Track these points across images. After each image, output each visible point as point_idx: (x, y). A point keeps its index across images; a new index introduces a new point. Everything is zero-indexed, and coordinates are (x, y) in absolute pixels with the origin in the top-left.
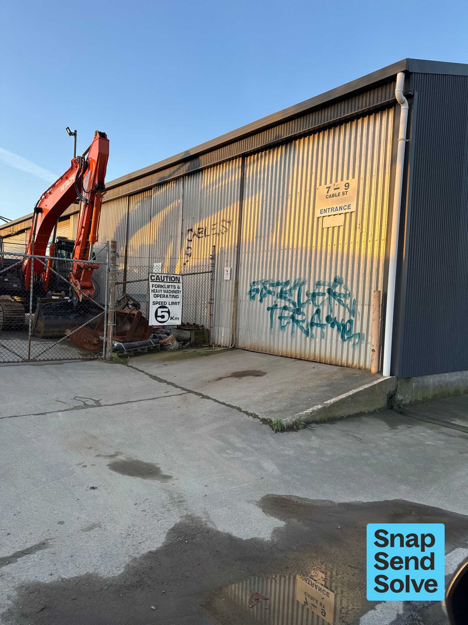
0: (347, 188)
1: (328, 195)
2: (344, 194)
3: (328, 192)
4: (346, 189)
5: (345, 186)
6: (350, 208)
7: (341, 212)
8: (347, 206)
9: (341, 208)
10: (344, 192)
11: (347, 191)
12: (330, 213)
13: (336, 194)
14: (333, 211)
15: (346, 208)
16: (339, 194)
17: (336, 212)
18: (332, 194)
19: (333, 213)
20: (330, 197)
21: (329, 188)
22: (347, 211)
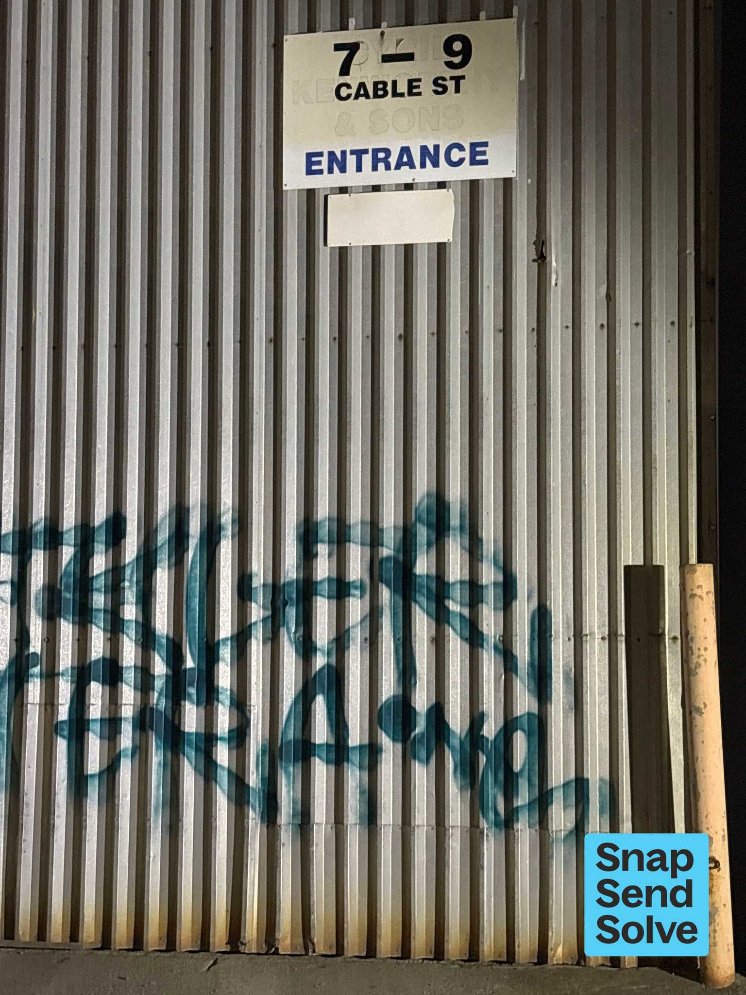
0: (457, 59)
1: (349, 87)
2: (445, 88)
3: (345, 70)
4: (450, 65)
5: (450, 52)
6: (485, 162)
7: (430, 174)
8: (467, 147)
9: (430, 156)
10: (444, 79)
11: (463, 77)
12: (369, 177)
13: (394, 83)
14: (388, 167)
15: (461, 161)
16: (412, 85)
17: (405, 175)
18: (376, 84)
19: (382, 176)
20: (357, 96)
21: (352, 47)
22: (470, 172)
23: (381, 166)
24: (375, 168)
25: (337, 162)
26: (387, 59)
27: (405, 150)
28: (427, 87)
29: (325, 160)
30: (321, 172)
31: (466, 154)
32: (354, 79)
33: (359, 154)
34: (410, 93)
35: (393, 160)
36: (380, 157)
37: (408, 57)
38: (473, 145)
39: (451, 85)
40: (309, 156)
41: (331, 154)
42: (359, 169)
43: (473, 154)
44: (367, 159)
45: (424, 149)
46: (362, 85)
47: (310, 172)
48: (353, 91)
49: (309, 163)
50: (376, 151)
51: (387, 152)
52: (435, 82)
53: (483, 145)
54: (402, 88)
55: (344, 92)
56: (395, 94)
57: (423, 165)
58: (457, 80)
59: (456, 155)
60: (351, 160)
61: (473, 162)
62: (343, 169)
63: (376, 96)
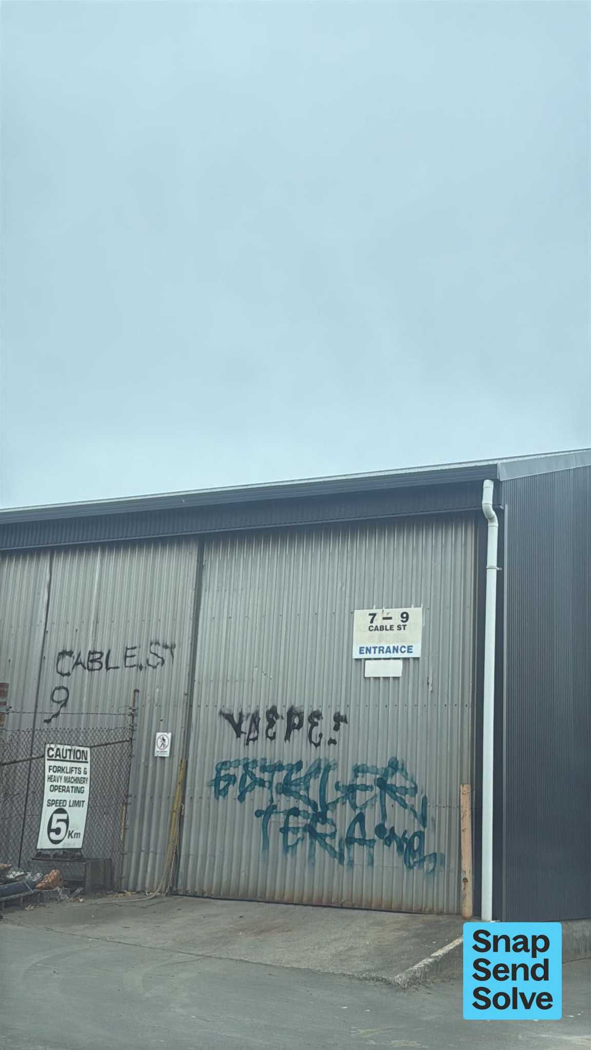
0: (405, 620)
3: (372, 622)
4: (402, 621)
5: (403, 617)
6: (412, 652)
7: (395, 655)
8: (407, 647)
9: (396, 649)
10: (400, 625)
11: (406, 625)
12: (377, 655)
13: (386, 626)
14: (383, 653)
15: (405, 651)
16: (391, 627)
17: (388, 655)
18: (381, 626)
19: (382, 655)
20: (375, 630)
21: (374, 615)
22: (406, 655)
23: (381, 652)
24: (379, 653)
25: (368, 650)
26: (384, 618)
27: (388, 647)
28: (395, 628)
29: (365, 649)
30: (363, 653)
31: (406, 649)
32: (374, 625)
33: (375, 648)
34: (391, 630)
35: (385, 650)
36: (381, 649)
37: (390, 618)
38: (408, 647)
39: (402, 627)
40: (361, 648)
41: (367, 648)
42: (375, 653)
43: (408, 649)
44: (377, 650)
45: (394, 647)
46: (377, 626)
47: (360, 653)
48: (374, 628)
49: (360, 650)
50: (380, 647)
51: (383, 648)
52: (398, 626)
53: (412, 646)
54: (388, 628)
55: (371, 628)
56: (386, 630)
57: (393, 652)
58: (404, 626)
59: (403, 649)
60: (373, 650)
61: (408, 652)
62: (370, 653)
63: (380, 630)
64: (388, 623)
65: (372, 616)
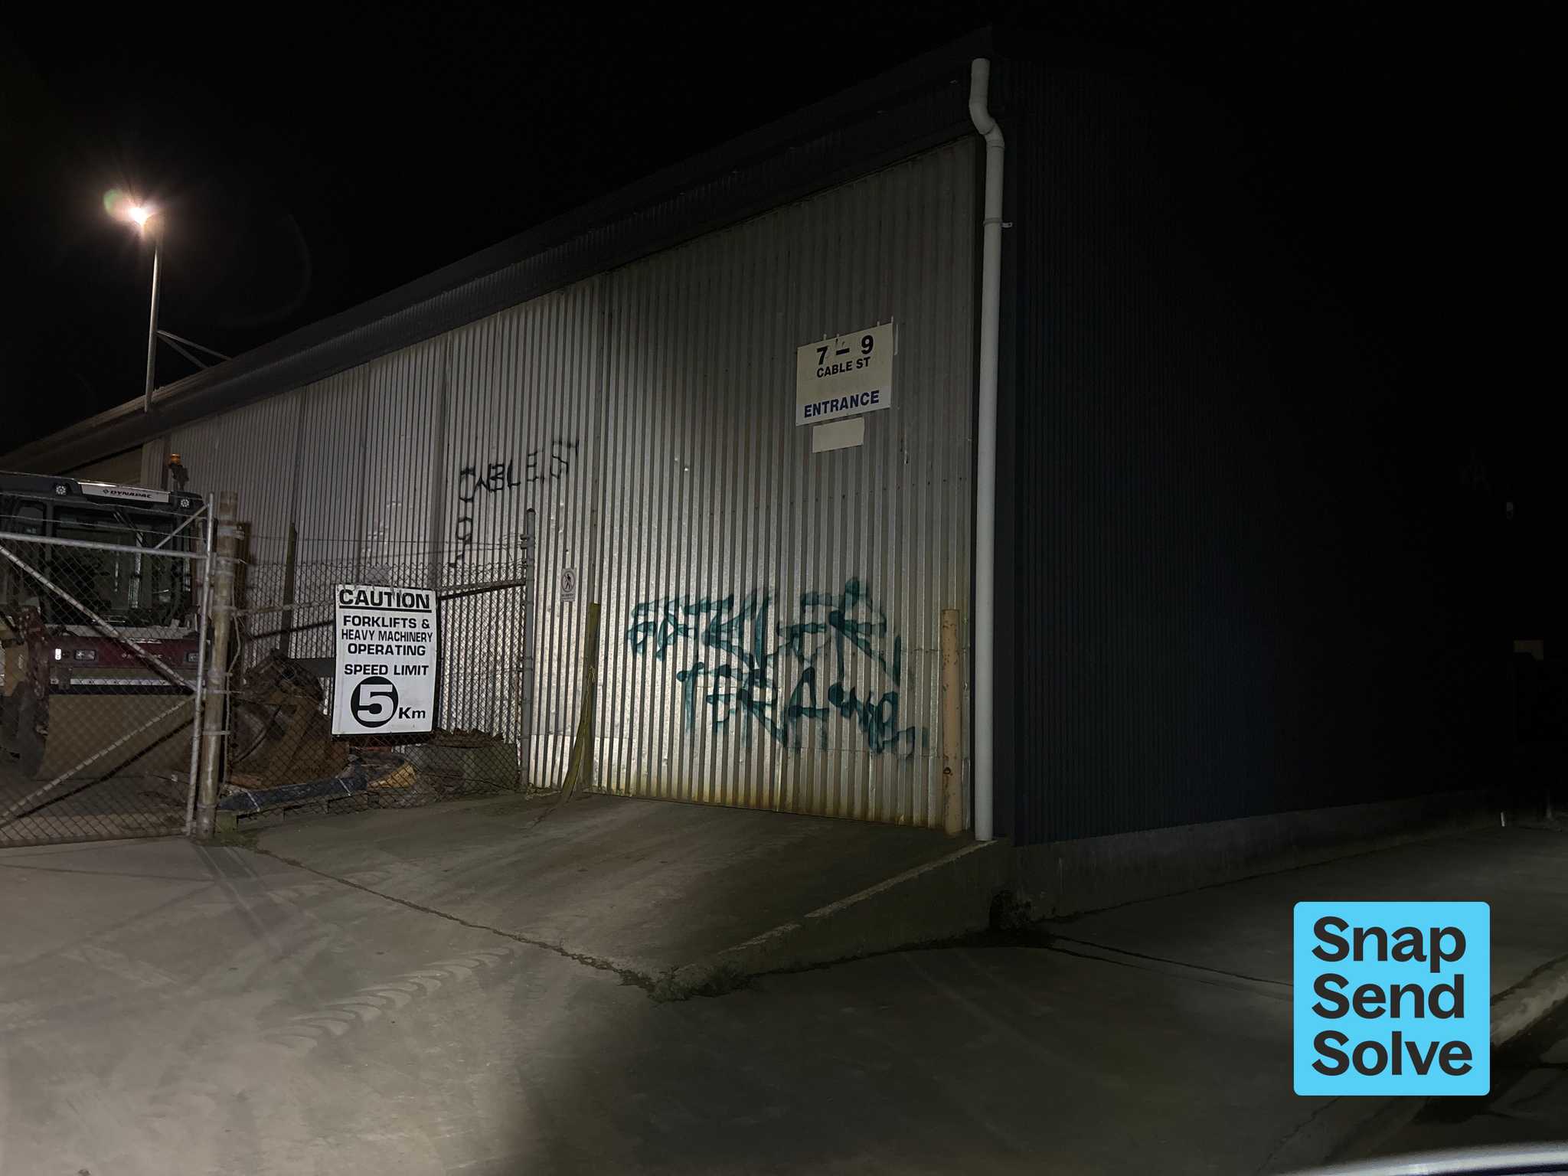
0: (867, 349)
1: (822, 370)
2: (861, 364)
3: (821, 362)
4: (864, 352)
5: (864, 345)
6: (877, 401)
7: (855, 410)
8: (870, 394)
9: (855, 401)
10: (861, 360)
11: (869, 358)
12: (830, 415)
13: (841, 365)
14: (837, 409)
15: (868, 401)
16: (848, 364)
17: (844, 412)
18: (833, 367)
19: (836, 414)
20: (826, 374)
21: (824, 349)
22: (871, 407)
23: (834, 408)
24: (832, 411)
25: (817, 409)
26: (838, 353)
27: (845, 399)
28: (854, 365)
29: (812, 409)
30: (810, 415)
31: (869, 398)
32: (824, 366)
33: (825, 403)
34: (848, 370)
35: (839, 406)
36: (834, 404)
37: (847, 351)
38: (873, 393)
39: (864, 362)
40: (806, 407)
41: (815, 405)
42: (825, 412)
43: (873, 397)
44: (829, 406)
45: (852, 397)
46: (828, 368)
47: (806, 416)
48: (824, 372)
49: (806, 411)
50: (833, 401)
51: (837, 401)
52: (858, 363)
53: (877, 392)
54: (844, 367)
55: (821, 373)
56: (841, 371)
57: (851, 406)
58: (867, 359)
59: (865, 399)
60: (823, 407)
61: (873, 402)
62: (819, 413)
63: (834, 373)
64: (843, 359)
65: (821, 353)
